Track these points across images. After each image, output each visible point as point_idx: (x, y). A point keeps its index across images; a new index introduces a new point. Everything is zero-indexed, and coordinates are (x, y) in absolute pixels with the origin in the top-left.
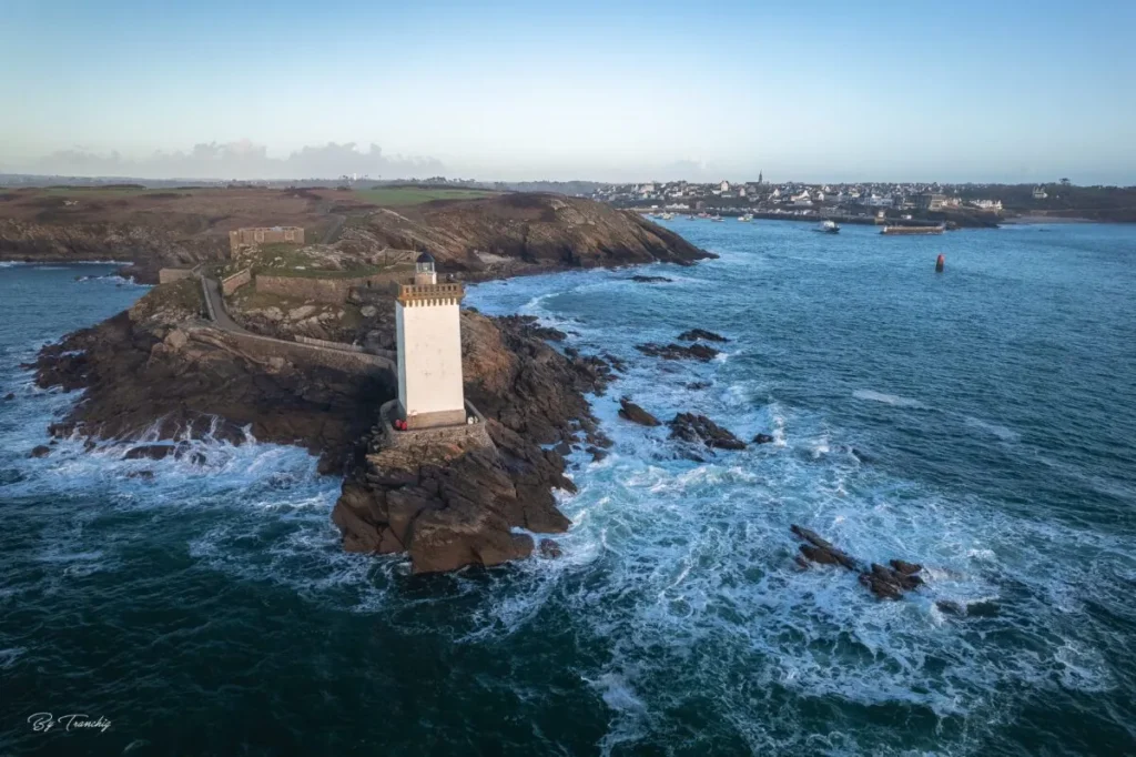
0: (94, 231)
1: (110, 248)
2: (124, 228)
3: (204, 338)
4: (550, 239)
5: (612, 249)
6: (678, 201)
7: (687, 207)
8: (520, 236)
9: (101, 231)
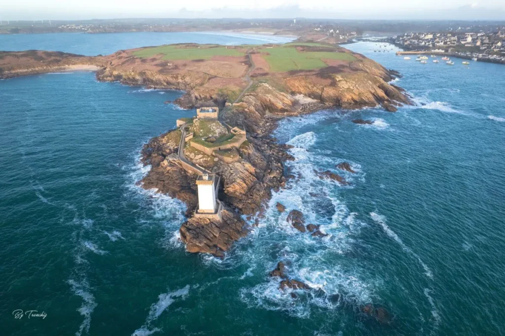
0: (174, 77)
1: (179, 84)
2: (183, 77)
3: (173, 162)
4: (332, 94)
5: (358, 100)
6: (439, 48)
7: (443, 51)
8: (320, 92)
9: (177, 78)
